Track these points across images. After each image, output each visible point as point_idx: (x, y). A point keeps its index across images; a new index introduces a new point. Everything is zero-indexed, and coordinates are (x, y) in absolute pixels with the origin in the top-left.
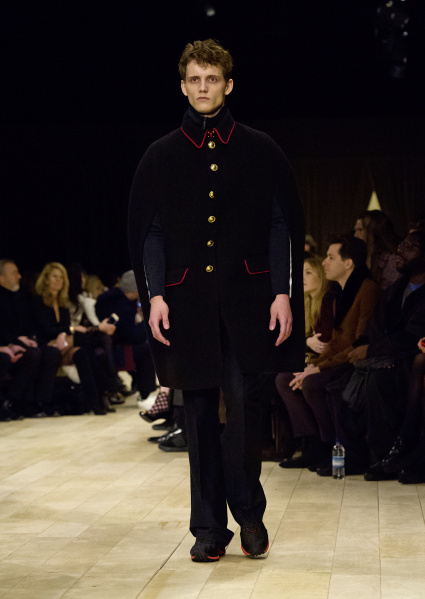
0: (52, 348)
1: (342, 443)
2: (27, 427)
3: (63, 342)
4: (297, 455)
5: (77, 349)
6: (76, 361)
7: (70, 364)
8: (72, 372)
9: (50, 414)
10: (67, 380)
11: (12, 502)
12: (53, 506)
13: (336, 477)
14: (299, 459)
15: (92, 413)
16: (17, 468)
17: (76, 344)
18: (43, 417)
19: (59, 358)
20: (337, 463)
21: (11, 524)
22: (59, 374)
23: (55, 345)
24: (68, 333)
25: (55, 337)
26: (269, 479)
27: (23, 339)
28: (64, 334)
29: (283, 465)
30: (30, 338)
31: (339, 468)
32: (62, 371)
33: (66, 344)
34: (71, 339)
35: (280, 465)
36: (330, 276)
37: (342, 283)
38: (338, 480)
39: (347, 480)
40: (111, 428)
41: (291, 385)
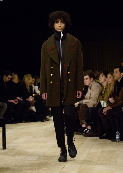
0: (27, 101)
1: (118, 131)
2: (20, 125)
3: (31, 99)
4: (105, 135)
5: (35, 101)
6: (35, 105)
7: (33, 106)
8: (34, 108)
9: (27, 122)
10: (32, 111)
11: (15, 149)
12: (28, 150)
13: (117, 142)
14: (105, 136)
15: (40, 121)
16: (16, 139)
17: (35, 100)
18: (24, 122)
19: (29, 104)
20: (117, 137)
21: (15, 156)
22: (29, 109)
23: (28, 100)
24: (32, 96)
25: (28, 97)
26: (96, 142)
27: (18, 98)
28: (31, 96)
29: (100, 138)
30: (20, 98)
31: (118, 139)
32: (31, 108)
33: (32, 100)
34: (33, 98)
35: (99, 138)
36: (115, 78)
37: (119, 81)
38: (117, 143)
39: (121, 143)
40: (45, 126)
41: (103, 113)
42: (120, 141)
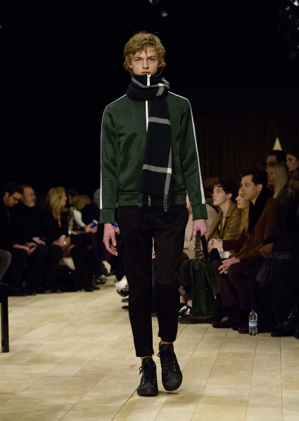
0: (55, 245)
1: (255, 311)
2: (39, 300)
3: (63, 241)
4: (225, 319)
5: (72, 246)
7: (68, 256)
8: (69, 262)
9: (54, 291)
10: (66, 267)
11: (28, 352)
12: (57, 354)
13: (251, 334)
14: (226, 321)
15: (83, 290)
16: (31, 329)
17: (72, 243)
18: (50, 293)
19: (61, 253)
20: (252, 324)
21: (28, 367)
22: (60, 264)
23: (57, 244)
24: (67, 235)
25: (57, 238)
26: (206, 335)
27: (36, 239)
28: (64, 236)
29: (215, 326)
30: (41, 239)
31: (254, 328)
32: (63, 261)
33: (65, 243)
34: (69, 239)
35: (213, 326)
37: (254, 201)
38: (253, 336)
39: (260, 336)
40: (96, 301)
41: (219, 270)
42: (259, 332)
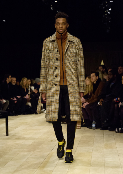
1: (95, 121)
2: (19, 117)
3: (27, 97)
6: (30, 101)
7: (29, 102)
9: (24, 114)
10: (28, 106)
11: (15, 135)
13: (93, 129)
14: (84, 125)
15: (34, 114)
16: (16, 127)
17: (30, 97)
18: (23, 115)
19: (26, 101)
20: (94, 126)
22: (26, 104)
23: (25, 98)
25: (25, 95)
28: (27, 95)
32: (27, 104)
33: (28, 97)
34: (29, 96)
37: (95, 83)
38: (94, 130)
39: (97, 130)
40: (39, 117)
42: (96, 128)
